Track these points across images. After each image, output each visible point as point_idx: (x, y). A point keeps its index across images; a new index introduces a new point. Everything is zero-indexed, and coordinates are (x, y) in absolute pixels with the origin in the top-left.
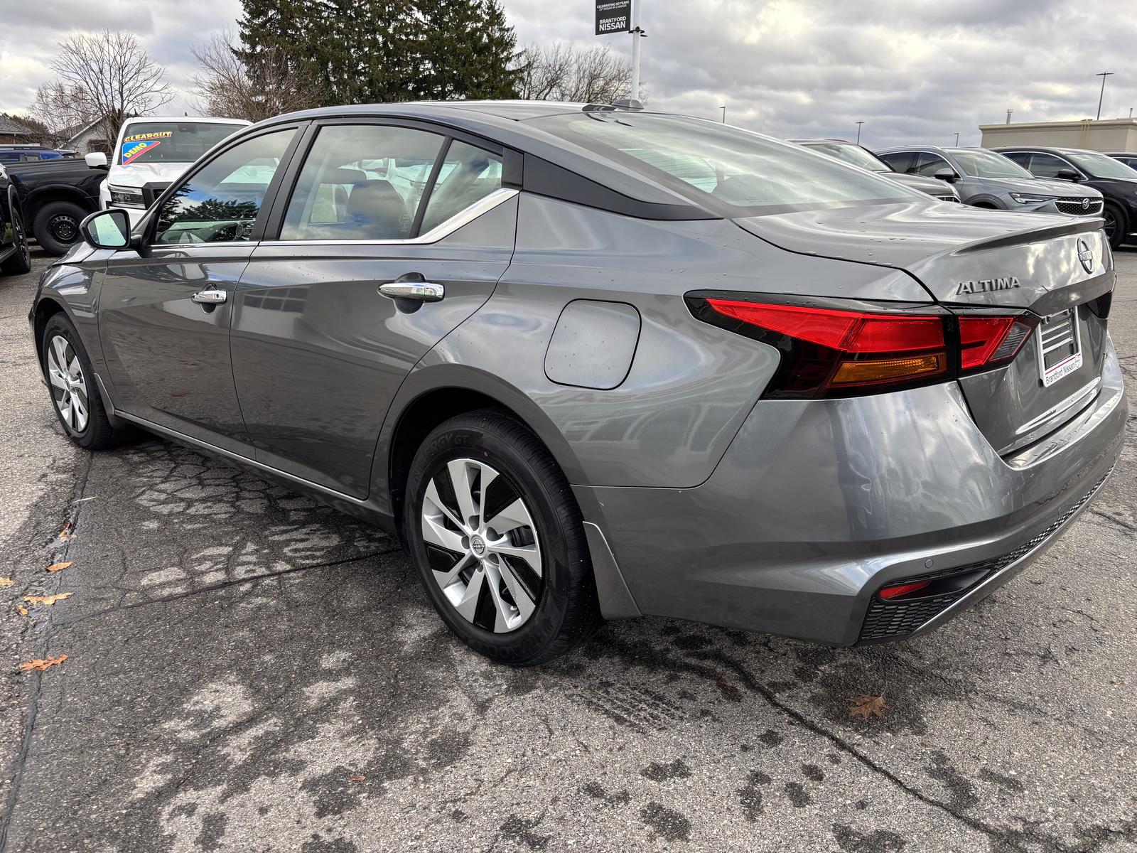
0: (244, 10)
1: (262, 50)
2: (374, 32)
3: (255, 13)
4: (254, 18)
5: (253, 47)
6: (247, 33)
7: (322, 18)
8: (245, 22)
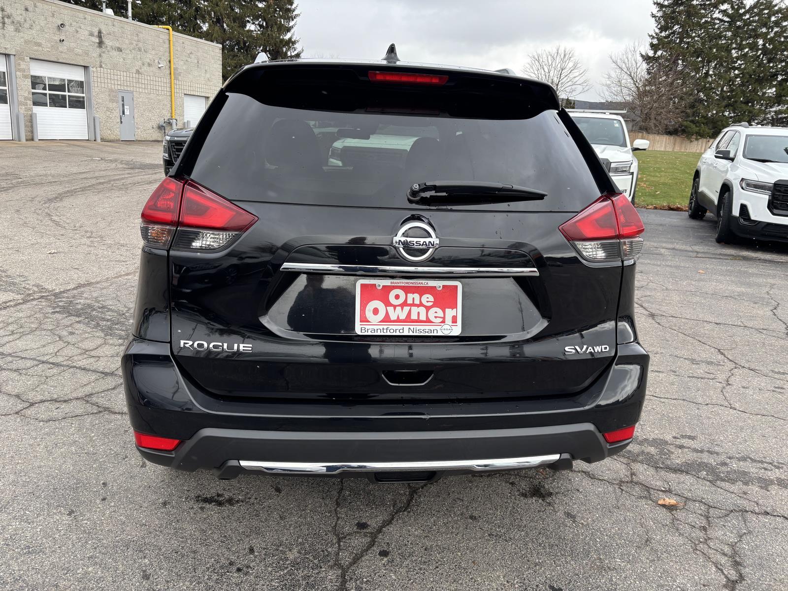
0: (656, 27)
1: (662, 54)
2: (757, 36)
3: (662, 29)
4: (661, 32)
5: (655, 53)
6: (654, 43)
7: (714, 29)
8: (654, 35)
